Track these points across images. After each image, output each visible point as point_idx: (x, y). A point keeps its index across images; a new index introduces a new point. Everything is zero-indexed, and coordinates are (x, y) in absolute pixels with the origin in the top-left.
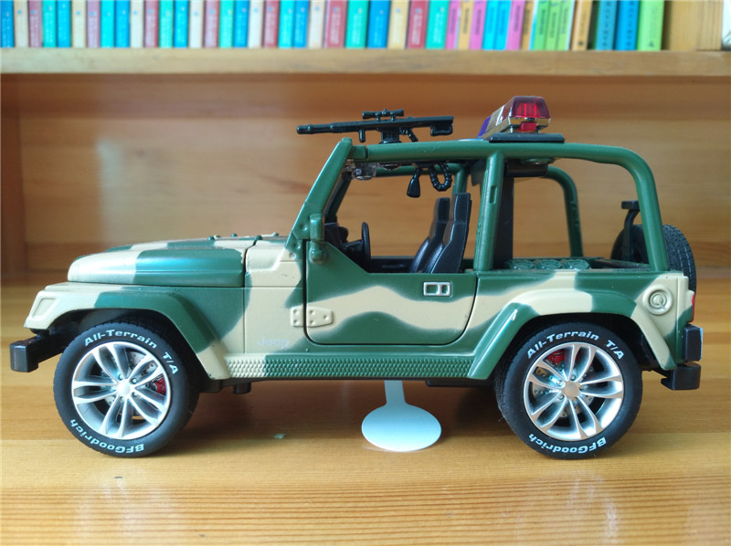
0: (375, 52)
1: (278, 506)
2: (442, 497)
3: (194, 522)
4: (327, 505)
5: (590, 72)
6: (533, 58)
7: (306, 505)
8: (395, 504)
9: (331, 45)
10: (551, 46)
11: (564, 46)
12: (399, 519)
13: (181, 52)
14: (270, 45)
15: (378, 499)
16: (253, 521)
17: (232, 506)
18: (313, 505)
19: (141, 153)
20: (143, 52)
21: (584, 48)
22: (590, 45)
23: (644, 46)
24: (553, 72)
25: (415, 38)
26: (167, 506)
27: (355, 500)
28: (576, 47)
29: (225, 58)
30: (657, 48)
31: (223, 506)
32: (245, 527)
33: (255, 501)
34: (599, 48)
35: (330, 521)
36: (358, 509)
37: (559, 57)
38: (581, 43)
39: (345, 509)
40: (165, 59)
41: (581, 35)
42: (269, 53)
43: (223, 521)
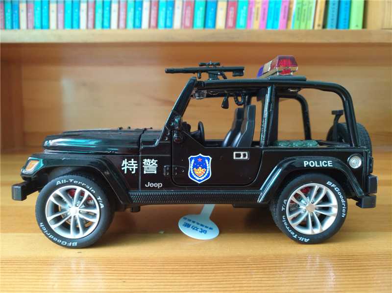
0: (209, 31)
1: (162, 267)
2: (247, 263)
3: (120, 275)
4: (188, 267)
5: (324, 41)
6: (294, 34)
7: (177, 267)
8: (223, 267)
9: (185, 27)
10: (303, 27)
11: (310, 27)
12: (225, 274)
13: (106, 31)
14: (154, 27)
15: (214, 264)
16: (150, 275)
17: (139, 267)
18: (180, 267)
19: (84, 84)
20: (87, 31)
21: (320, 28)
22: (324, 26)
23: (353, 27)
24: (304, 41)
25: (230, 23)
26: (105, 267)
27: (202, 264)
28: (316, 28)
29: (130, 34)
30: (360, 28)
31: (134, 267)
32: (146, 278)
33: (151, 265)
34: (329, 28)
35: (189, 275)
36: (204, 269)
37: (307, 33)
38: (319, 25)
39: (197, 269)
40: (98, 35)
41: (319, 21)
42: (153, 31)
43: (134, 275)
